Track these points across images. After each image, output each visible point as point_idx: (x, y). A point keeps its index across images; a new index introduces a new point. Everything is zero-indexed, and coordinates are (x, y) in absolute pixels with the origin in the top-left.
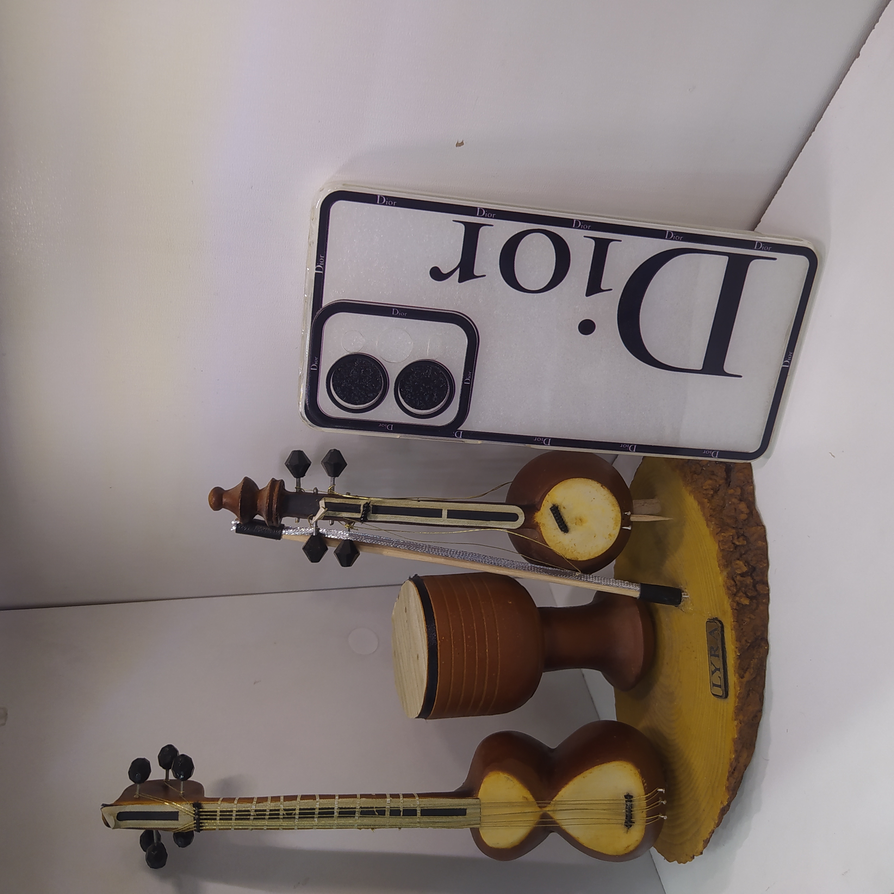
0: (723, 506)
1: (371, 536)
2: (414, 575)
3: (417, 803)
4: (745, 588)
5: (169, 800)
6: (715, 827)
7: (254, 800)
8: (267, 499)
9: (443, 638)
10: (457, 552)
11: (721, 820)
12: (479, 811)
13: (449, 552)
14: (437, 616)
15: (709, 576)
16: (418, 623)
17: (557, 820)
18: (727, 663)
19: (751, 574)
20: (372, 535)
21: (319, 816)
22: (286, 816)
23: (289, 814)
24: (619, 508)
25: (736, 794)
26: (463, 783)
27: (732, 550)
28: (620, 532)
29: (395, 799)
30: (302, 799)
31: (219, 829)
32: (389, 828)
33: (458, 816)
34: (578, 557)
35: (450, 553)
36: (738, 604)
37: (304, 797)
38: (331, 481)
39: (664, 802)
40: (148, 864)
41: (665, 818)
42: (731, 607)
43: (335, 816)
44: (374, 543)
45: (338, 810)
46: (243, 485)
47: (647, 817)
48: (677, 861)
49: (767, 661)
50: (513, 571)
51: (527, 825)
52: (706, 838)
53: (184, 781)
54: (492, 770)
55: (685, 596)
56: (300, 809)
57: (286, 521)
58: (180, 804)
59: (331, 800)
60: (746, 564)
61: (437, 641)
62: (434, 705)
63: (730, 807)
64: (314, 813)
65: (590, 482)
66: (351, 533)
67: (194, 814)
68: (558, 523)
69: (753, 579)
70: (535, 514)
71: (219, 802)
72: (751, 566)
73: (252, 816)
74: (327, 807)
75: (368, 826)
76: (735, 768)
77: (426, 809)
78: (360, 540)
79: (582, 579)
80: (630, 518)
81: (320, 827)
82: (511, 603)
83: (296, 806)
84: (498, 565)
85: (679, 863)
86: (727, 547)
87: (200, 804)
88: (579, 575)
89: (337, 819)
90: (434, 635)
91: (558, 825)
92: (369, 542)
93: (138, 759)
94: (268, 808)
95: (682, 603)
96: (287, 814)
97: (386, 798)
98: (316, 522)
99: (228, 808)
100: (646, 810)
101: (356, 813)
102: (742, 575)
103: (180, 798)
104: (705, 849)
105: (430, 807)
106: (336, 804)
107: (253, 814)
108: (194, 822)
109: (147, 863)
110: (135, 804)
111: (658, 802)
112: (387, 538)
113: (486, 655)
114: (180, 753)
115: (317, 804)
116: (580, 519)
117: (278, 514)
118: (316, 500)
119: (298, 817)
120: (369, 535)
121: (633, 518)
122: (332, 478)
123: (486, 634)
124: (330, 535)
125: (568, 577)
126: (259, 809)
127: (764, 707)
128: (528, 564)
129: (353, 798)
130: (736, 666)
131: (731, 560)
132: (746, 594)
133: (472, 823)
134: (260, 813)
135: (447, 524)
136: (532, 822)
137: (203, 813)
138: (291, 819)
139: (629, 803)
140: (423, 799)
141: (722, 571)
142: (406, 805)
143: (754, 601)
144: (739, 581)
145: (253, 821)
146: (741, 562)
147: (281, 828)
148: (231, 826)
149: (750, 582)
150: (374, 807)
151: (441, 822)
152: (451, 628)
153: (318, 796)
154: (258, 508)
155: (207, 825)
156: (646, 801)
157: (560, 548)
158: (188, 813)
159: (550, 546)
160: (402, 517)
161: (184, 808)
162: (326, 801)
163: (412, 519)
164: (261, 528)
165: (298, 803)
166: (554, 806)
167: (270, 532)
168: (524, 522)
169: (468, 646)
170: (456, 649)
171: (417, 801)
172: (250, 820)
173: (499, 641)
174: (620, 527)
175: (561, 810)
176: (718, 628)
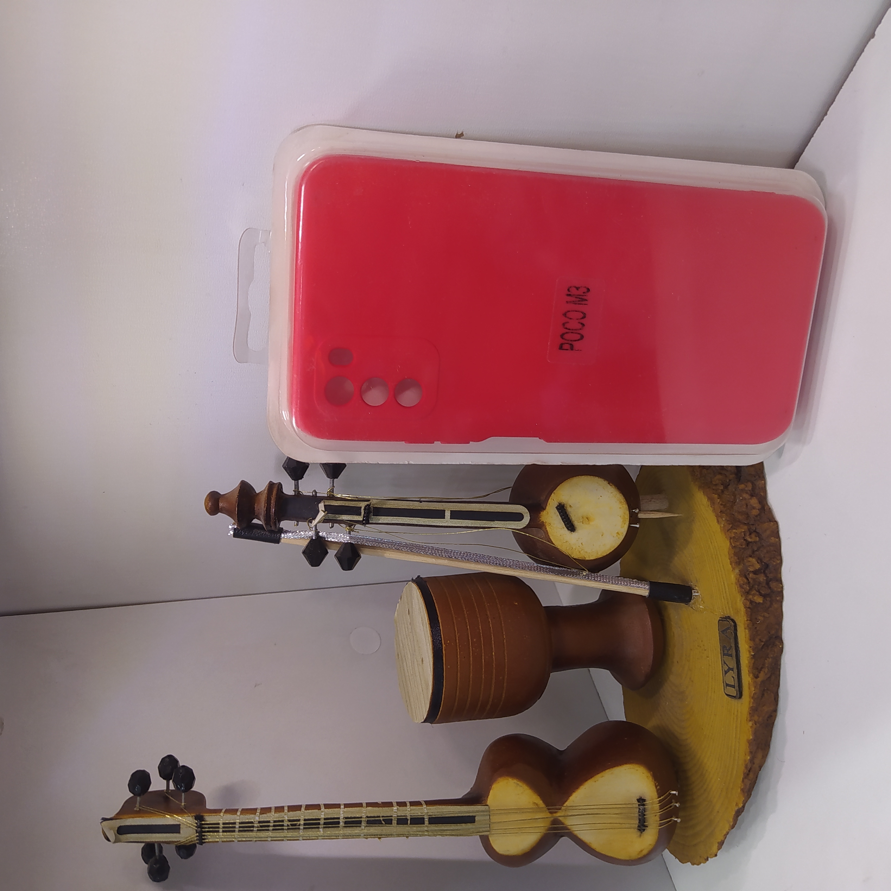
0: (734, 502)
1: (372, 539)
2: (416, 577)
3: (425, 811)
4: (758, 586)
5: (170, 813)
6: (730, 829)
7: (257, 811)
8: (265, 503)
9: (448, 642)
10: (461, 553)
11: (736, 822)
12: (489, 818)
13: (452, 553)
14: (441, 619)
15: (720, 573)
16: (422, 625)
17: (568, 825)
18: (741, 663)
19: (764, 571)
20: (373, 537)
21: (325, 826)
22: (291, 827)
23: (294, 825)
24: (627, 505)
25: (751, 794)
26: (471, 789)
27: (744, 547)
28: (628, 530)
29: (402, 807)
30: (306, 809)
31: (222, 842)
32: (397, 837)
33: (467, 823)
34: (586, 557)
35: (454, 555)
36: (751, 602)
37: (309, 807)
38: (330, 483)
39: (677, 805)
40: (151, 878)
41: (679, 820)
42: (744, 605)
43: (340, 826)
44: (375, 545)
45: (343, 820)
46: (240, 489)
47: (660, 821)
48: (691, 862)
49: (782, 660)
50: (519, 571)
51: (538, 832)
52: (720, 841)
53: (186, 793)
54: (501, 776)
55: (696, 594)
56: (305, 820)
57: (284, 524)
58: (181, 817)
59: (337, 809)
60: (759, 561)
61: (442, 645)
62: (440, 710)
63: (745, 808)
64: (319, 824)
65: (597, 478)
66: (351, 536)
67: (196, 827)
68: (564, 522)
69: (766, 576)
70: (540, 513)
71: (221, 813)
72: (764, 563)
73: (256, 827)
74: (332, 817)
75: (375, 835)
76: (751, 769)
77: (434, 817)
78: (361, 543)
79: (590, 578)
80: (637, 515)
81: (327, 838)
82: (517, 603)
83: (300, 817)
84: (503, 566)
85: (693, 864)
86: (739, 544)
87: (202, 816)
88: (586, 574)
89: (343, 829)
90: (439, 639)
91: (569, 830)
92: (370, 545)
93: (137, 771)
94: (272, 819)
95: (692, 601)
96: (292, 825)
97: (393, 806)
98: (316, 526)
99: (231, 820)
100: (659, 814)
101: (362, 822)
102: (755, 572)
103: (182, 810)
104: (719, 851)
105: (438, 815)
106: (342, 813)
107: (257, 826)
108: (196, 835)
109: (149, 875)
110: (136, 817)
111: (671, 805)
112: (389, 540)
113: (492, 658)
114: (181, 765)
115: (322, 814)
116: (587, 518)
117: (276, 518)
118: (316, 503)
119: (303, 828)
120: (370, 538)
121: (641, 516)
122: (332, 480)
123: (492, 636)
124: (330, 538)
125: (575, 577)
126: (262, 820)
127: (778, 707)
128: (534, 564)
129: (359, 807)
130: (750, 666)
131: (743, 557)
132: (759, 592)
133: (481, 830)
134: (264, 824)
135: (451, 525)
136: (542, 828)
137: (205, 826)
138: (296, 830)
139: (641, 807)
140: (430, 807)
141: (734, 569)
142: (413, 813)
143: (767, 599)
144: (751, 578)
145: (257, 833)
146: (754, 559)
147: (286, 839)
148: (235, 838)
149: (763, 579)
150: (381, 816)
151: (449, 830)
152: (457, 632)
153: (323, 806)
154: (255, 512)
155: (210, 837)
156: (660, 804)
157: (566, 548)
158: (190, 825)
159: (556, 546)
160: (403, 519)
161: (186, 820)
162: (331, 811)
163: (414, 520)
164: (259, 532)
165: (303, 814)
166: (565, 811)
167: (269, 536)
168: (529, 522)
169: (474, 649)
170: (462, 653)
171: (424, 809)
172: (254, 831)
173: (505, 644)
174: (628, 524)
175: (572, 815)
176: (731, 627)
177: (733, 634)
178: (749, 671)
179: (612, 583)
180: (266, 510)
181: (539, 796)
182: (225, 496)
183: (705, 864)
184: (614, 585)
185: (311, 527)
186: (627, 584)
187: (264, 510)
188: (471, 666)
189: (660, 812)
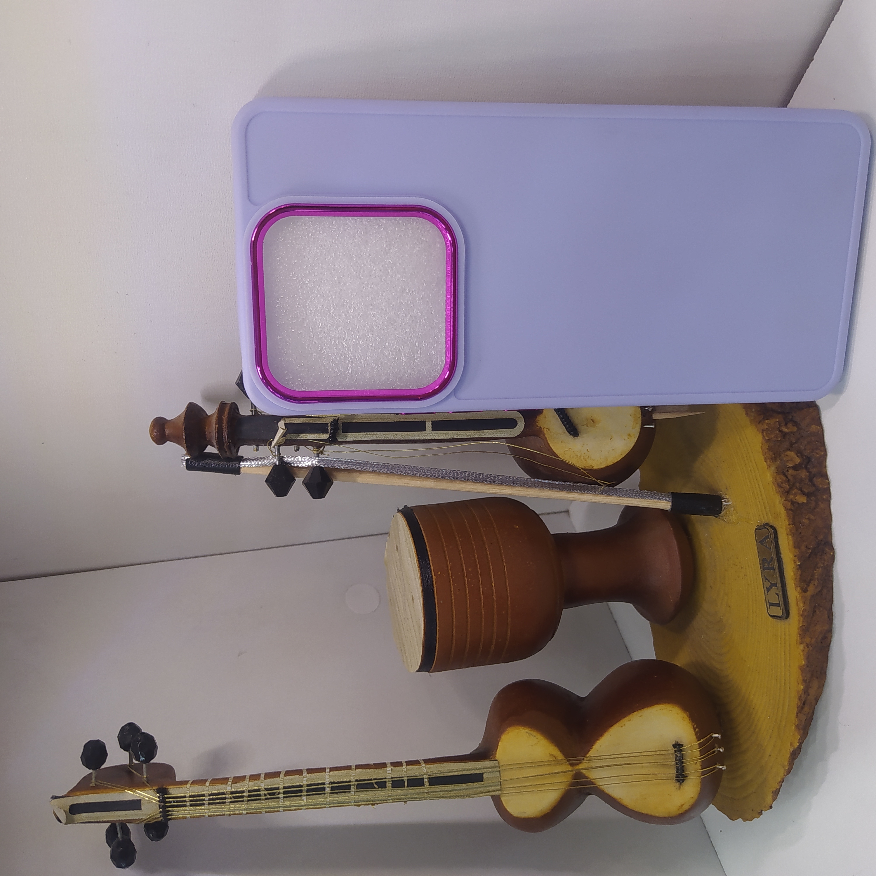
1: (345, 460)
2: (403, 507)
3: (424, 771)
4: (800, 483)
5: (129, 787)
6: (786, 774)
7: (229, 780)
8: (216, 424)
9: (439, 573)
11: (793, 766)
12: (499, 775)
13: (438, 472)
14: (430, 548)
15: (754, 474)
16: (409, 558)
17: (594, 779)
18: (785, 576)
19: (806, 466)
21: (308, 793)
22: (269, 797)
23: (272, 794)
25: (808, 733)
26: (479, 745)
27: (779, 439)
28: (641, 430)
29: (396, 768)
30: (286, 775)
31: (191, 817)
32: (392, 802)
33: (474, 782)
34: (593, 466)
36: (793, 503)
37: (288, 773)
39: (721, 750)
40: (114, 864)
41: (724, 768)
42: (786, 508)
43: (326, 793)
44: (349, 468)
45: (329, 785)
46: (186, 411)
47: (702, 769)
48: (742, 819)
49: (834, 568)
51: (558, 788)
52: (775, 789)
53: (147, 764)
54: (510, 725)
55: (728, 503)
56: (285, 788)
57: (245, 450)
58: (142, 791)
59: (321, 773)
60: (799, 455)
61: (432, 577)
62: (436, 654)
63: (801, 751)
64: (301, 791)
66: (319, 458)
67: (159, 802)
68: (565, 426)
69: (808, 471)
71: (188, 785)
72: (805, 456)
74: (316, 782)
75: (367, 802)
76: (805, 701)
77: (434, 777)
78: (332, 466)
80: (652, 415)
81: (311, 807)
82: (517, 527)
83: (280, 784)
84: (499, 483)
85: (745, 820)
86: (773, 436)
87: (166, 789)
89: (329, 796)
90: (428, 570)
91: (595, 786)
92: (343, 468)
93: (91, 741)
94: (245, 789)
95: (723, 512)
96: (270, 794)
97: (386, 767)
98: (278, 448)
99: (198, 792)
100: (700, 761)
101: (352, 787)
102: (795, 468)
103: (144, 783)
105: (440, 774)
106: (327, 778)
107: (229, 797)
108: (159, 811)
109: (112, 861)
110: (91, 794)
111: (713, 750)
112: (364, 461)
113: (492, 589)
115: (305, 780)
116: (592, 420)
117: (230, 441)
118: (275, 422)
119: (282, 797)
120: (342, 460)
121: (656, 416)
123: (491, 563)
124: (297, 464)
126: (235, 790)
127: (834, 626)
129: (347, 770)
130: (796, 579)
131: (780, 452)
132: (802, 491)
133: (491, 789)
134: (238, 795)
135: (433, 438)
136: (563, 783)
137: (171, 800)
138: (275, 800)
139: (678, 754)
140: (430, 766)
141: (769, 466)
142: (410, 774)
143: (812, 498)
144: (791, 475)
145: (230, 805)
146: (793, 453)
147: (264, 811)
148: (204, 812)
149: (806, 475)
150: (373, 779)
151: (454, 791)
152: (448, 561)
153: (306, 770)
154: (207, 436)
155: (178, 813)
156: (699, 749)
157: (570, 456)
158: (151, 800)
159: (558, 455)
160: (378, 434)
161: (147, 795)
162: (315, 776)
163: (390, 435)
164: (216, 462)
165: (282, 781)
166: (589, 762)
167: (227, 466)
168: (524, 428)
169: (469, 580)
170: (456, 585)
171: (423, 768)
172: (226, 804)
173: (506, 572)
174: (640, 424)
175: (597, 767)
176: (770, 534)
177: (774, 542)
178: (795, 584)
179: (628, 497)
180: (217, 432)
181: (556, 746)
182: (172, 421)
183: (759, 818)
184: (629, 499)
185: (273, 452)
186: (645, 497)
187: (215, 433)
188: (468, 599)
189: (701, 759)
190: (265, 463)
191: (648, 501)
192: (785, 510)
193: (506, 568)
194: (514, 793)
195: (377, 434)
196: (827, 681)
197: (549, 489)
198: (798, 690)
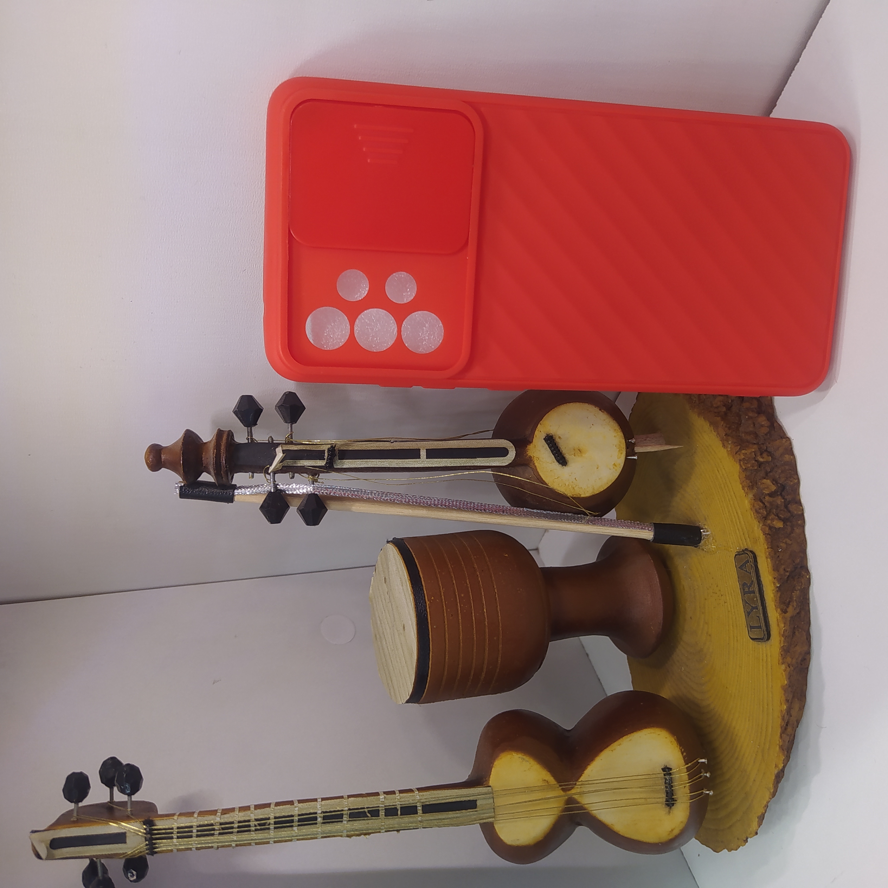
0: (739, 423)
1: (339, 487)
2: (392, 538)
3: (417, 799)
4: (776, 510)
5: (113, 820)
6: (771, 797)
7: (218, 811)
8: (214, 452)
9: (433, 598)
11: (777, 789)
12: (492, 802)
14: (423, 574)
15: (732, 503)
16: (401, 588)
17: (585, 804)
18: (766, 598)
19: (781, 493)
21: (300, 823)
22: (259, 827)
23: (262, 825)
24: (623, 435)
25: (790, 757)
26: (469, 776)
27: (756, 468)
28: (625, 461)
29: (389, 796)
30: (276, 806)
31: (178, 850)
32: (386, 831)
33: (468, 809)
34: (581, 494)
36: (770, 528)
37: (279, 804)
38: (288, 428)
39: (708, 775)
41: (711, 793)
42: (763, 532)
43: (318, 822)
44: (343, 495)
45: (321, 814)
46: (184, 437)
47: (690, 793)
48: (727, 849)
49: (810, 592)
51: (551, 814)
52: (760, 814)
54: (503, 750)
55: (707, 533)
56: (275, 818)
58: (128, 824)
59: (313, 803)
60: (774, 482)
61: (426, 602)
62: (428, 681)
63: (784, 775)
64: (292, 821)
65: (586, 406)
66: (315, 486)
67: (145, 834)
68: (553, 454)
69: (784, 498)
70: (527, 447)
71: (175, 816)
72: (780, 484)
74: (308, 812)
75: (360, 832)
76: (788, 722)
77: (428, 805)
78: (326, 493)
79: (593, 522)
80: (633, 449)
81: (301, 838)
82: (507, 555)
83: (270, 815)
85: (730, 850)
86: (749, 466)
87: (152, 821)
89: (321, 826)
90: (421, 595)
91: (587, 811)
92: (337, 495)
93: (74, 774)
94: (235, 820)
95: (702, 542)
96: (260, 825)
97: (379, 796)
98: (274, 476)
99: (186, 824)
101: (344, 816)
102: (771, 495)
103: (128, 816)
104: (759, 829)
105: (434, 802)
106: (319, 808)
107: (218, 829)
108: (145, 843)
110: (72, 828)
111: (700, 775)
112: (358, 489)
113: (484, 615)
115: (296, 810)
116: (579, 450)
118: (272, 449)
119: (273, 827)
120: (337, 487)
121: (638, 449)
122: (290, 424)
123: (482, 589)
124: (291, 491)
126: (224, 821)
127: (812, 648)
129: (339, 799)
130: (776, 601)
131: (756, 481)
132: (778, 517)
133: (483, 816)
134: (227, 826)
135: (428, 466)
136: (556, 809)
137: (156, 832)
138: (265, 831)
139: (667, 777)
140: (423, 794)
141: (747, 493)
142: (403, 801)
143: (788, 524)
144: (768, 502)
145: (218, 836)
146: (769, 481)
147: (253, 843)
148: (191, 844)
149: (781, 501)
150: (365, 807)
151: (447, 818)
152: (441, 586)
153: (297, 801)
154: (203, 462)
155: (163, 846)
156: (688, 773)
157: (559, 484)
158: (138, 833)
159: (547, 483)
160: (374, 462)
161: (133, 827)
162: (307, 805)
163: (386, 462)
164: (209, 489)
165: (272, 811)
166: (581, 787)
167: (221, 493)
168: (515, 457)
169: (462, 605)
170: (449, 610)
171: (417, 795)
172: (215, 836)
173: (497, 599)
174: (625, 455)
175: (589, 792)
176: (750, 559)
177: (754, 566)
178: (775, 606)
179: (612, 527)
180: (215, 457)
181: (549, 771)
182: (168, 447)
183: (744, 847)
184: (615, 529)
185: (268, 480)
186: (628, 527)
187: (213, 458)
188: (461, 625)
189: (689, 783)
190: (259, 490)
191: (632, 531)
192: (764, 535)
193: (498, 594)
194: (508, 819)
195: (372, 462)
196: (806, 703)
197: (537, 518)
198: (782, 711)
